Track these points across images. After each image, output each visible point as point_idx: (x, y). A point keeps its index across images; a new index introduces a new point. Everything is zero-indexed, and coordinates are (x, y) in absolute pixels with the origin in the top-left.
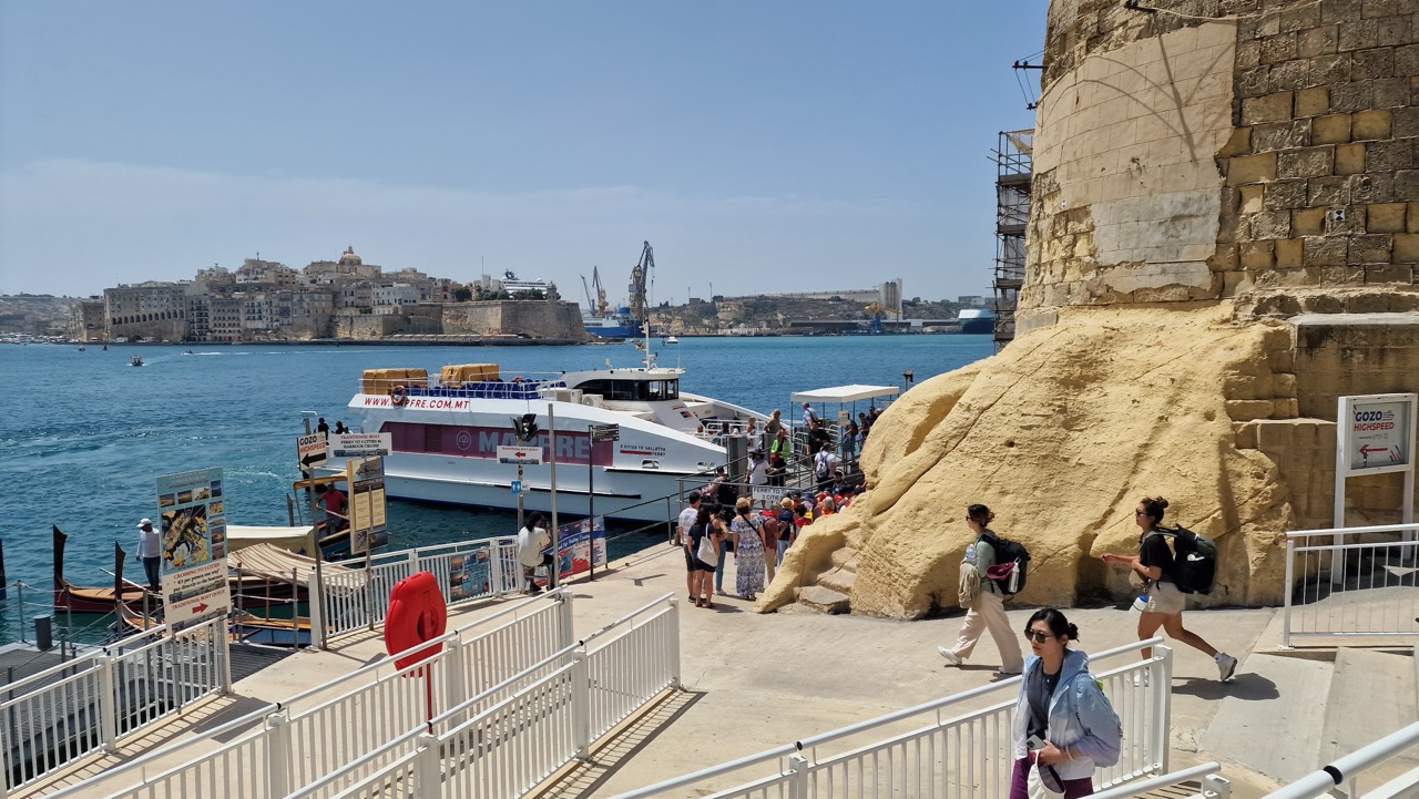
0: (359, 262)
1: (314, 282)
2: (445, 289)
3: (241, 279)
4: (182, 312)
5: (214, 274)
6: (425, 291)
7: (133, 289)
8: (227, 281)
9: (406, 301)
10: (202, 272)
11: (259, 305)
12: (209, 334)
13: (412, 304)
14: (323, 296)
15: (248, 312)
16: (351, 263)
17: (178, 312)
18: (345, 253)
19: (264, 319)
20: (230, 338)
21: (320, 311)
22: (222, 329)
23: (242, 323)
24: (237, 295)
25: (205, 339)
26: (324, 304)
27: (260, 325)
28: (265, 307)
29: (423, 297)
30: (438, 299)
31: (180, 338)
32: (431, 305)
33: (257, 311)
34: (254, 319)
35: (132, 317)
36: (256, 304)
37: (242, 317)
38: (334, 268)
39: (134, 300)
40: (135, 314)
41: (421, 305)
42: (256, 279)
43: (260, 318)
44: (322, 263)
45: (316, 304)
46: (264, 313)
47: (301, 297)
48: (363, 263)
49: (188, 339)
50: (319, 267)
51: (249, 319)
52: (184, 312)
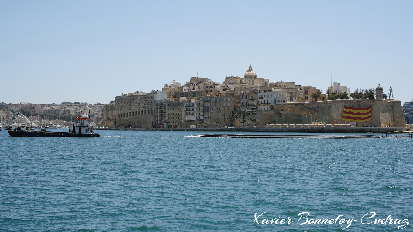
0: (255, 77)
1: (225, 90)
2: (306, 93)
3: (185, 89)
4: (152, 110)
5: (172, 87)
6: (293, 95)
7: (129, 96)
8: (178, 91)
9: (278, 101)
10: (166, 85)
11: (193, 106)
12: (165, 123)
13: (283, 103)
14: (229, 99)
15: (187, 110)
16: (250, 77)
17: (150, 110)
18: (247, 71)
19: (195, 115)
20: (176, 126)
21: (226, 109)
22: (172, 121)
23: (183, 117)
24: (182, 99)
25: (163, 127)
26: (229, 104)
27: (193, 118)
28: (196, 106)
29: (291, 99)
30: (301, 99)
31: (150, 126)
32: (295, 104)
33: (191, 109)
34: (190, 114)
35: (127, 113)
36: (191, 105)
37: (183, 113)
38: (239, 81)
39: (129, 103)
40: (128, 111)
41: (289, 104)
42: (194, 89)
43: (193, 114)
44: (232, 78)
45: (224, 104)
46: (195, 111)
47: (216, 100)
48: (258, 78)
49: (154, 127)
50: (231, 80)
51: (187, 114)
52: (153, 110)
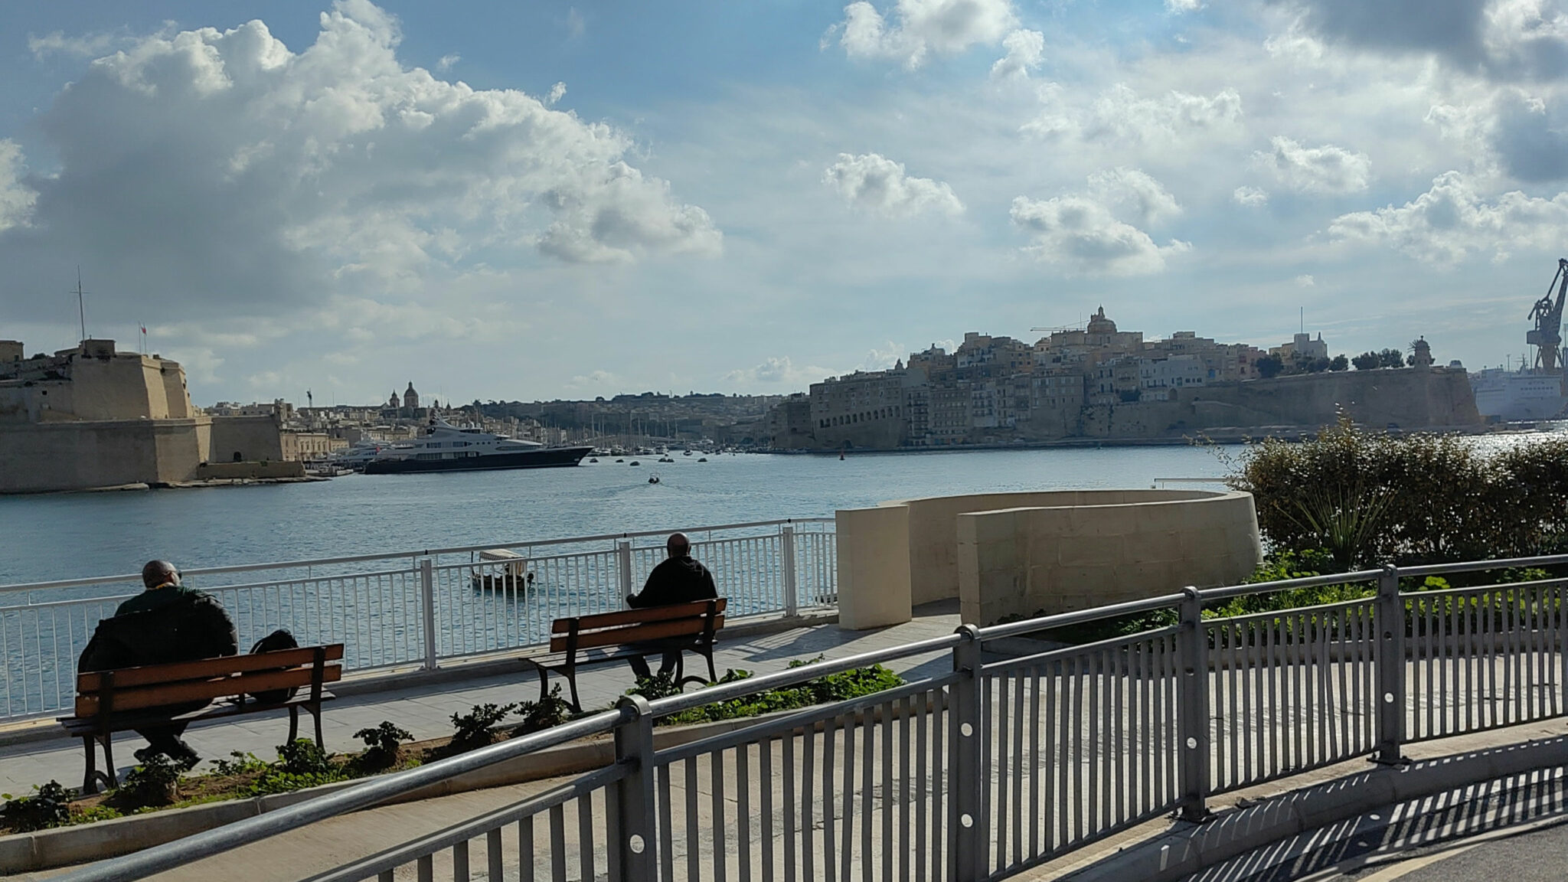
0: (1113, 329)
1: (1057, 360)
2: (1242, 359)
3: (963, 362)
4: (898, 409)
5: (931, 358)
6: (1214, 364)
7: (842, 380)
8: (946, 366)
9: (1188, 381)
10: (915, 355)
11: (989, 395)
12: (928, 436)
13: (1196, 384)
14: (1071, 379)
15: (976, 407)
17: (893, 409)
18: (1093, 317)
19: (996, 414)
20: (954, 442)
21: (1068, 400)
22: (944, 429)
23: (968, 421)
24: (961, 384)
26: (1072, 390)
27: (990, 422)
28: (997, 398)
29: (1211, 373)
30: (1232, 374)
31: (895, 442)
32: (1221, 384)
33: (986, 404)
34: (983, 415)
35: (842, 418)
36: (984, 395)
37: (968, 413)
38: (1080, 340)
39: (843, 395)
40: (844, 414)
41: (1209, 385)
42: (982, 360)
43: (990, 414)
44: (1065, 334)
45: (1063, 390)
46: (996, 408)
47: (1043, 382)
48: (1120, 331)
49: (904, 444)
50: (1064, 339)
51: (976, 415)
52: (901, 408)
